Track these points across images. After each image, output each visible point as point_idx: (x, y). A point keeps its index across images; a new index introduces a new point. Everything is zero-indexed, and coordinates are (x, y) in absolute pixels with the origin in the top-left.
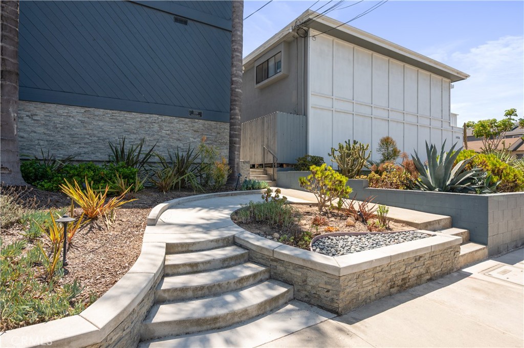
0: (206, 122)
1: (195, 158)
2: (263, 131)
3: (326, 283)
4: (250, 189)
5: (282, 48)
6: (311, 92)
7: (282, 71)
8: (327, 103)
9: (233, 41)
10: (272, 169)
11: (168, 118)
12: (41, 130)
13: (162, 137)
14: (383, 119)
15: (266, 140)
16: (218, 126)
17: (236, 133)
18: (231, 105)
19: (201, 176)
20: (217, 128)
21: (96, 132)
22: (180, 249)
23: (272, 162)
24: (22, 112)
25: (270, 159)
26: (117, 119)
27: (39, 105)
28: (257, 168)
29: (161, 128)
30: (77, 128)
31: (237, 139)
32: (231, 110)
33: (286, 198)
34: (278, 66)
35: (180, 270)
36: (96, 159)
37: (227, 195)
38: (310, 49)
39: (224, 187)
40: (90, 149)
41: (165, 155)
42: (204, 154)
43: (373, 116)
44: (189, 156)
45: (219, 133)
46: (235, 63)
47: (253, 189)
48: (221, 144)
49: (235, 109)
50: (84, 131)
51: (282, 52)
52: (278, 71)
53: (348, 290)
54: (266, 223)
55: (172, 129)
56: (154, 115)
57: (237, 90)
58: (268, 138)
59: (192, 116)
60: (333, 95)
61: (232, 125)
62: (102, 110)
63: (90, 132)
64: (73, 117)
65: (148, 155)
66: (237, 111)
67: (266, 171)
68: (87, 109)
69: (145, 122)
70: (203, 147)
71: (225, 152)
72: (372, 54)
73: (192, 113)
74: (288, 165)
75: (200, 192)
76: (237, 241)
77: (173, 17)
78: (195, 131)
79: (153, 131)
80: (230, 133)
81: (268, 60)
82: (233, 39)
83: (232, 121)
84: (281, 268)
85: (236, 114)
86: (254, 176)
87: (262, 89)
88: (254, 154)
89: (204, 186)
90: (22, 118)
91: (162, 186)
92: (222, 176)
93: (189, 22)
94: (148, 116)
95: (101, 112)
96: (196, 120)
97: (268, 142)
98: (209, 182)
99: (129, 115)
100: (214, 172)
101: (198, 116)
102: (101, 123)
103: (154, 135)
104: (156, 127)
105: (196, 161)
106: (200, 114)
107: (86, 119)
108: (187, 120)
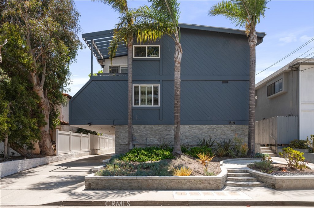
0: (237, 126)
1: (232, 143)
2: (270, 126)
3: (272, 181)
4: (258, 157)
5: (283, 76)
6: (301, 102)
7: (283, 90)
9: (250, 89)
10: (274, 147)
11: (220, 126)
13: (217, 134)
15: (271, 131)
16: (243, 127)
17: (252, 131)
18: (249, 118)
19: (235, 151)
20: (242, 128)
21: (193, 134)
22: (231, 171)
23: (274, 143)
24: (171, 129)
25: (273, 142)
26: (200, 128)
28: (266, 146)
29: (217, 130)
30: (187, 133)
31: (252, 134)
32: (249, 120)
33: (272, 161)
34: (281, 86)
35: (231, 176)
36: (193, 144)
37: (247, 159)
38: (301, 77)
39: (246, 156)
40: (191, 140)
41: (219, 142)
42: (236, 141)
44: (229, 142)
45: (243, 131)
46: (251, 99)
47: (260, 157)
48: (245, 135)
49: (251, 120)
50: (189, 134)
51: (283, 78)
52: (281, 90)
53: (279, 184)
54: (260, 168)
55: (222, 130)
56: (214, 125)
57: (252, 111)
58: (272, 130)
59: (231, 124)
61: (249, 127)
62: (195, 125)
63: (191, 134)
64: (186, 129)
65: (213, 142)
67: (271, 148)
68: (190, 126)
69: (211, 129)
70: (236, 138)
71: (247, 139)
73: (230, 122)
74: (285, 145)
75: (234, 158)
76: (248, 171)
78: (232, 131)
79: (214, 132)
80: (249, 131)
81: (274, 83)
82: (250, 88)
83: (250, 126)
84: (260, 178)
85: (252, 123)
86: (263, 150)
87: (272, 99)
88: (264, 139)
89: (236, 155)
90: (171, 131)
91: (220, 155)
92: (245, 151)
93: (229, 81)
94: (211, 126)
95: (194, 126)
96: (232, 126)
97: (272, 132)
98: (239, 154)
99: (204, 126)
100: (241, 149)
101: (233, 124)
102: (195, 130)
103: (214, 134)
104: (215, 130)
105: (233, 144)
106: (234, 123)
107: (190, 129)
108: (228, 126)
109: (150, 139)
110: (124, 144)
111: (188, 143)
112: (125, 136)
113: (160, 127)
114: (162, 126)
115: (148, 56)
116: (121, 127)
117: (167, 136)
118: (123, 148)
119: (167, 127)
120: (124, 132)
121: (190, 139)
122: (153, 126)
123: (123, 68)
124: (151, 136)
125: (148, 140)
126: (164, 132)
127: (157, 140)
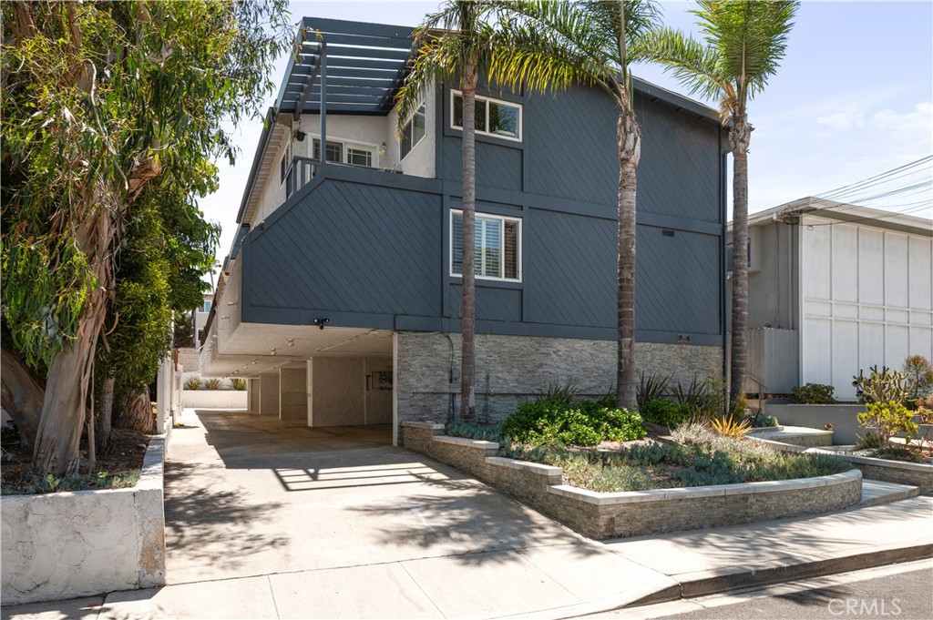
0: (693, 347)
4: (768, 426)
5: (752, 234)
6: (805, 297)
7: (753, 266)
8: (825, 310)
9: (737, 257)
11: (659, 345)
12: (563, 365)
13: (654, 367)
14: (899, 326)
18: (735, 329)
21: (602, 365)
24: (551, 349)
27: (562, 340)
29: (653, 357)
30: (587, 361)
32: (735, 335)
38: (803, 241)
40: (598, 382)
43: (885, 323)
45: (705, 359)
46: (741, 281)
47: (771, 425)
49: (741, 335)
50: (592, 364)
51: (753, 239)
55: (663, 357)
57: (743, 313)
59: (682, 341)
60: (831, 299)
61: (738, 352)
63: (597, 365)
64: (585, 350)
66: (744, 337)
68: (595, 341)
72: (884, 233)
73: (681, 337)
77: (661, 230)
78: (683, 359)
82: (738, 254)
85: (742, 340)
93: (676, 232)
94: (642, 344)
96: (685, 346)
101: (686, 341)
102: (605, 356)
104: (649, 356)
106: (688, 338)
107: (594, 352)
108: (676, 346)
109: (498, 378)
110: (425, 391)
111: (590, 388)
112: (428, 366)
113: (523, 343)
114: (529, 338)
115: (491, 131)
116: (416, 337)
117: (541, 370)
118: (422, 404)
119: (539, 343)
120: (426, 353)
121: (595, 377)
122: (504, 339)
123: (354, 151)
124: (501, 369)
125: (491, 380)
126: (533, 357)
127: (516, 380)
